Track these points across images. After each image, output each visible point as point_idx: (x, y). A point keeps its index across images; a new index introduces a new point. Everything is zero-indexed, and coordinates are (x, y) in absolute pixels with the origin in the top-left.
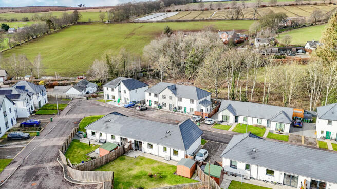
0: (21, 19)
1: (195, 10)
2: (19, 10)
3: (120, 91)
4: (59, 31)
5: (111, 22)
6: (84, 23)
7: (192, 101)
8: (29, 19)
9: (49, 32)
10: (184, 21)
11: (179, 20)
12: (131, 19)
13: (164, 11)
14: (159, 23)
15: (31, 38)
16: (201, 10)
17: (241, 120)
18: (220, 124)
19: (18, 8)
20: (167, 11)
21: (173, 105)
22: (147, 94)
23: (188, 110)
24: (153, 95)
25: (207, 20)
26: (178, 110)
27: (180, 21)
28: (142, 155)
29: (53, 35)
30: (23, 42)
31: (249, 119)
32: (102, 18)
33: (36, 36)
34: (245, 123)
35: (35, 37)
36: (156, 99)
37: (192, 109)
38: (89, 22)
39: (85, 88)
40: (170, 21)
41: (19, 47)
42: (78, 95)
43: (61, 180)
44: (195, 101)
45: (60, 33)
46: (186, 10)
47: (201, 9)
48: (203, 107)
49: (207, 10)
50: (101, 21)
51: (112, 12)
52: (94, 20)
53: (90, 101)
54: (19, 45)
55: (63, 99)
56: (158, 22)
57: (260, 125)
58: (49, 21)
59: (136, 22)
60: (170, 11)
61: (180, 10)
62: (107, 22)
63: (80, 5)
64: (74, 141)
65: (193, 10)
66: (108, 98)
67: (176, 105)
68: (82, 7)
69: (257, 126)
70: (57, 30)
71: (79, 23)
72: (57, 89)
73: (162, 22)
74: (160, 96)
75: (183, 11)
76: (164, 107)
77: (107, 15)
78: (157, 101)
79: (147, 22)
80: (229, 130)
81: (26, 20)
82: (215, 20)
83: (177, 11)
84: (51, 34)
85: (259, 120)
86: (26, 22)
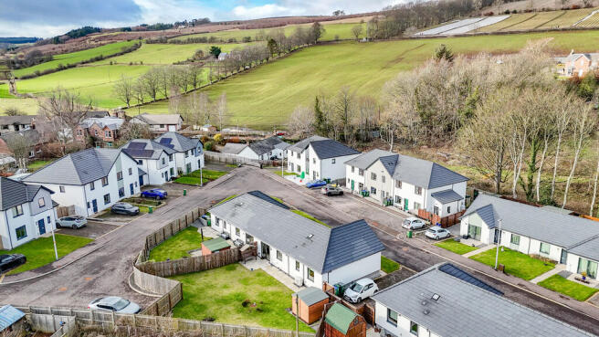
0: (241, 39)
1: (548, 10)
2: (245, 25)
3: (308, 160)
4: (285, 57)
5: (370, 40)
6: (328, 43)
7: (419, 191)
8: (252, 39)
9: (270, 59)
10: (512, 33)
11: (503, 31)
12: (407, 33)
13: (480, 15)
14: (458, 39)
15: (242, 69)
16: (563, 9)
17: (506, 239)
18: (459, 241)
19: (246, 22)
20: (485, 15)
21: (388, 193)
22: (349, 168)
23: (411, 207)
24: (357, 170)
25: (564, 30)
26: (394, 203)
27: (503, 33)
28: (264, 269)
29: (275, 64)
30: (229, 74)
31: (524, 241)
32: (357, 32)
33: (250, 65)
34: (514, 247)
35: (247, 67)
36: (361, 179)
37: (417, 205)
38: (336, 41)
39: (270, 149)
40: (481, 34)
41: (223, 81)
42: (252, 160)
43: (122, 280)
44: (423, 190)
45: (286, 60)
46: (526, 11)
47: (562, 6)
48: (438, 203)
49: (576, 8)
50: (355, 37)
51: (374, 22)
52: (345, 37)
53: (264, 171)
54: (223, 79)
55: (229, 164)
56: (456, 36)
57: (546, 256)
58: (272, 42)
59: (414, 38)
60: (491, 14)
61: (515, 12)
62: (364, 40)
63: (337, 13)
64: (188, 228)
65: (543, 10)
66: (293, 170)
67: (391, 194)
68: (340, 14)
69: (537, 257)
70: (282, 55)
71: (320, 44)
72: (228, 149)
73: (465, 36)
74: (368, 173)
75: (520, 12)
76: (372, 195)
77: (365, 27)
78: (363, 182)
79: (435, 37)
80: (464, 255)
81: (248, 40)
82: (584, 29)
83: (507, 13)
84: (271, 62)
85: (544, 244)
86: (246, 44)
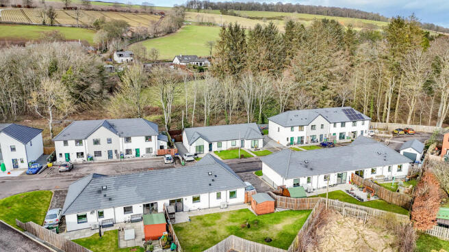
7: (148, 138)
17: (214, 147)
21: (116, 151)
22: (59, 144)
24: (71, 142)
26: (125, 156)
31: (224, 144)
34: (219, 149)
36: (79, 149)
37: (148, 149)
44: (153, 137)
48: (162, 143)
67: (120, 150)
74: (88, 141)
76: (97, 158)
78: (81, 151)
85: (233, 142)
